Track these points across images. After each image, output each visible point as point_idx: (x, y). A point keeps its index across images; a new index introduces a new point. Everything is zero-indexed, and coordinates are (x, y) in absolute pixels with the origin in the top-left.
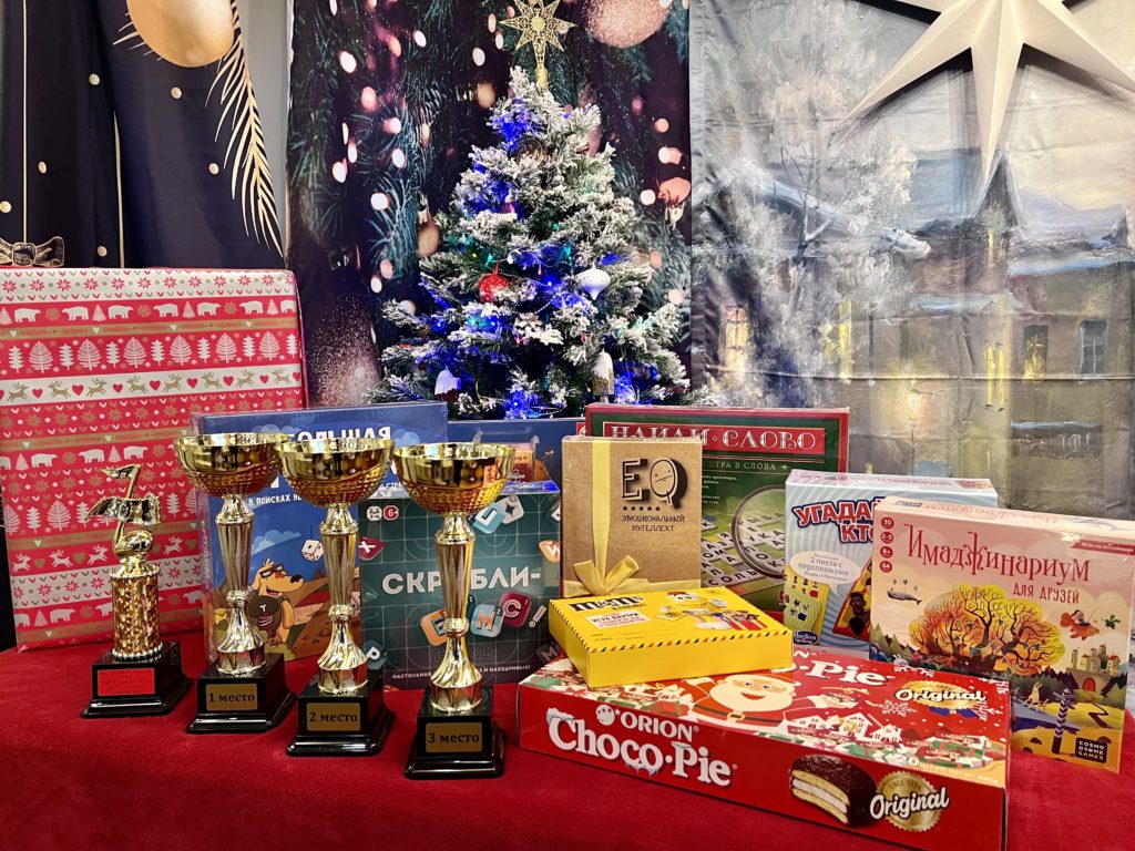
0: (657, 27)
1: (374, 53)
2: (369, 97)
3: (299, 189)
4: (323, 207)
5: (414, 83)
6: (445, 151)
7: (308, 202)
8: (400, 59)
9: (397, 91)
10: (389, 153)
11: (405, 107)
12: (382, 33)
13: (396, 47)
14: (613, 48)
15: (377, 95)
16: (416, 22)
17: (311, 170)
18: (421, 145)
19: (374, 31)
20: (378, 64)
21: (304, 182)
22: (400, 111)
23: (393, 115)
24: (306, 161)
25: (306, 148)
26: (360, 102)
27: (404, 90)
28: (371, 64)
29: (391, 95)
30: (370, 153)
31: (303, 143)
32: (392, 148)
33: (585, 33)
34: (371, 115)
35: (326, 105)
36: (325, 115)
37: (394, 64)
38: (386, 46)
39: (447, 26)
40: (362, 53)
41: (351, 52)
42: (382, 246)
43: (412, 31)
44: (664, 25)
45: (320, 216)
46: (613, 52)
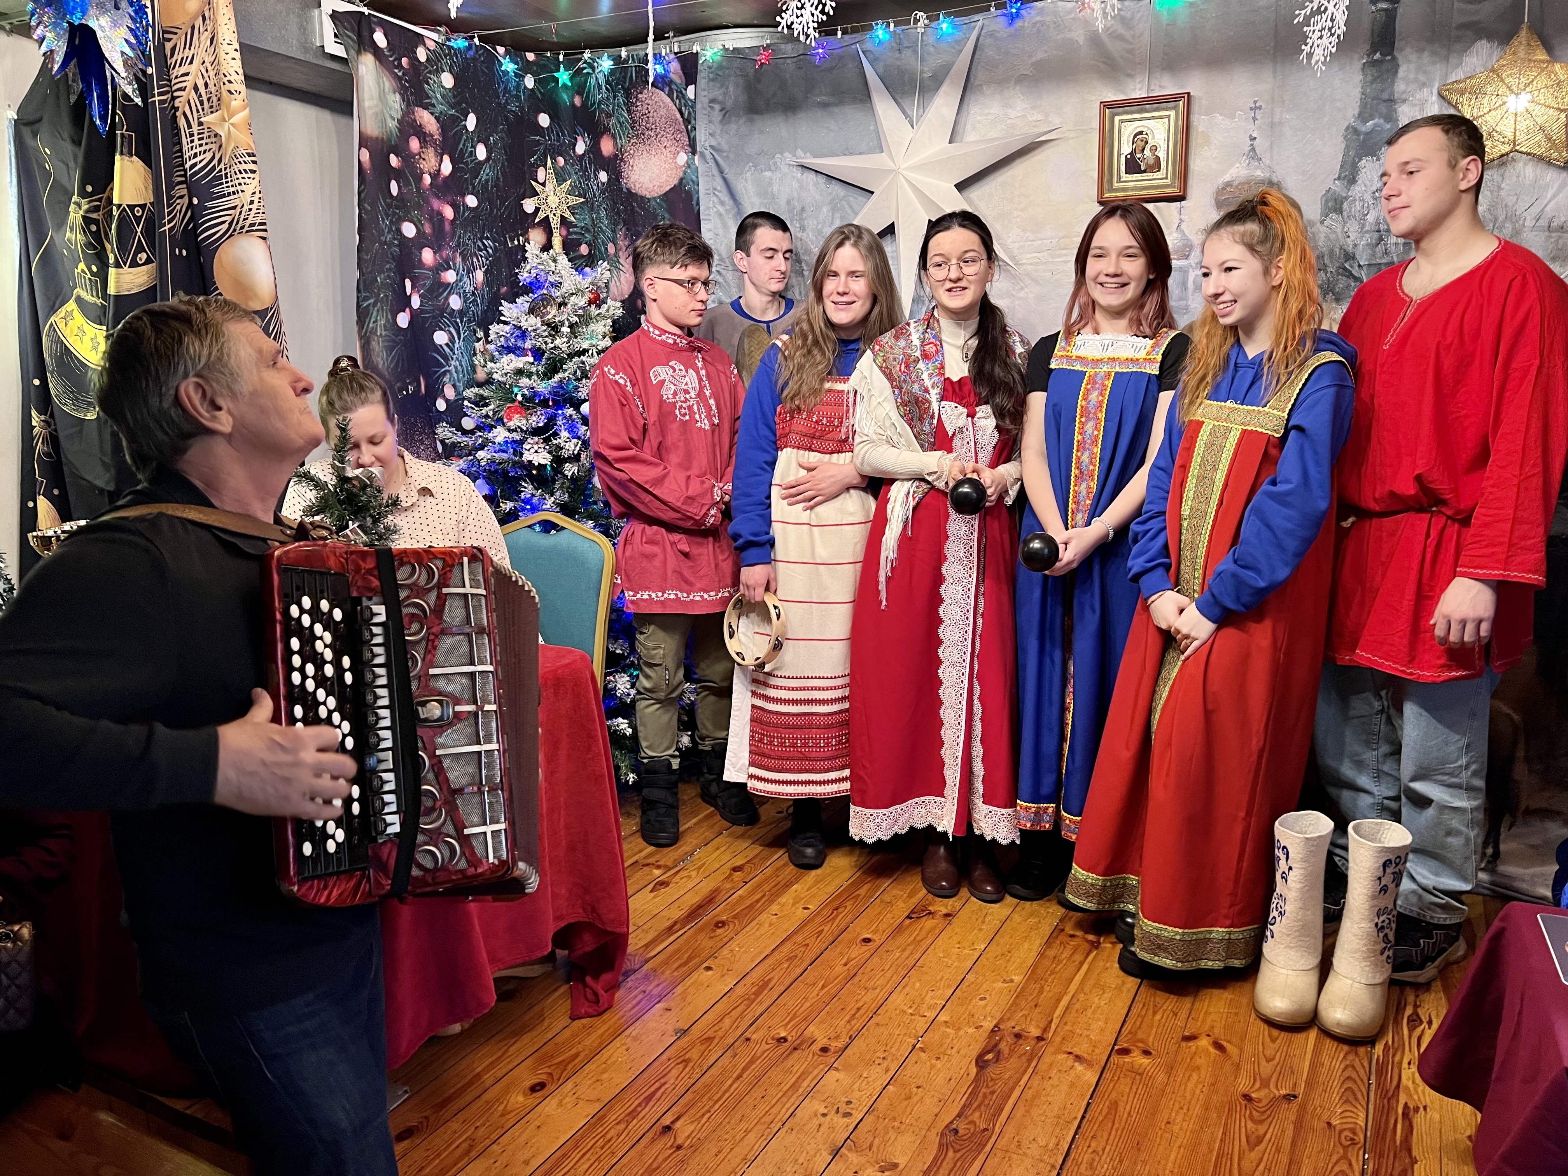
0: (676, 182)
1: (430, 220)
2: (428, 256)
3: (369, 338)
4: (390, 349)
5: (467, 239)
6: (499, 290)
7: (378, 346)
8: (453, 222)
9: (451, 248)
10: (447, 298)
11: (459, 259)
12: (436, 204)
13: (448, 212)
14: (642, 197)
15: (435, 253)
16: (467, 188)
17: (379, 321)
18: (475, 288)
19: (429, 203)
20: (433, 228)
21: (374, 332)
22: (454, 264)
23: (449, 268)
24: (375, 314)
25: (375, 305)
26: (420, 260)
27: (458, 246)
28: (428, 229)
29: (446, 252)
30: (430, 299)
31: (372, 301)
32: (449, 294)
33: (620, 183)
34: (430, 269)
35: (390, 269)
36: (389, 277)
37: (447, 227)
38: (440, 214)
39: (497, 185)
40: (420, 221)
41: (411, 221)
42: (445, 373)
43: (463, 196)
44: (681, 179)
45: (388, 356)
46: (642, 200)
